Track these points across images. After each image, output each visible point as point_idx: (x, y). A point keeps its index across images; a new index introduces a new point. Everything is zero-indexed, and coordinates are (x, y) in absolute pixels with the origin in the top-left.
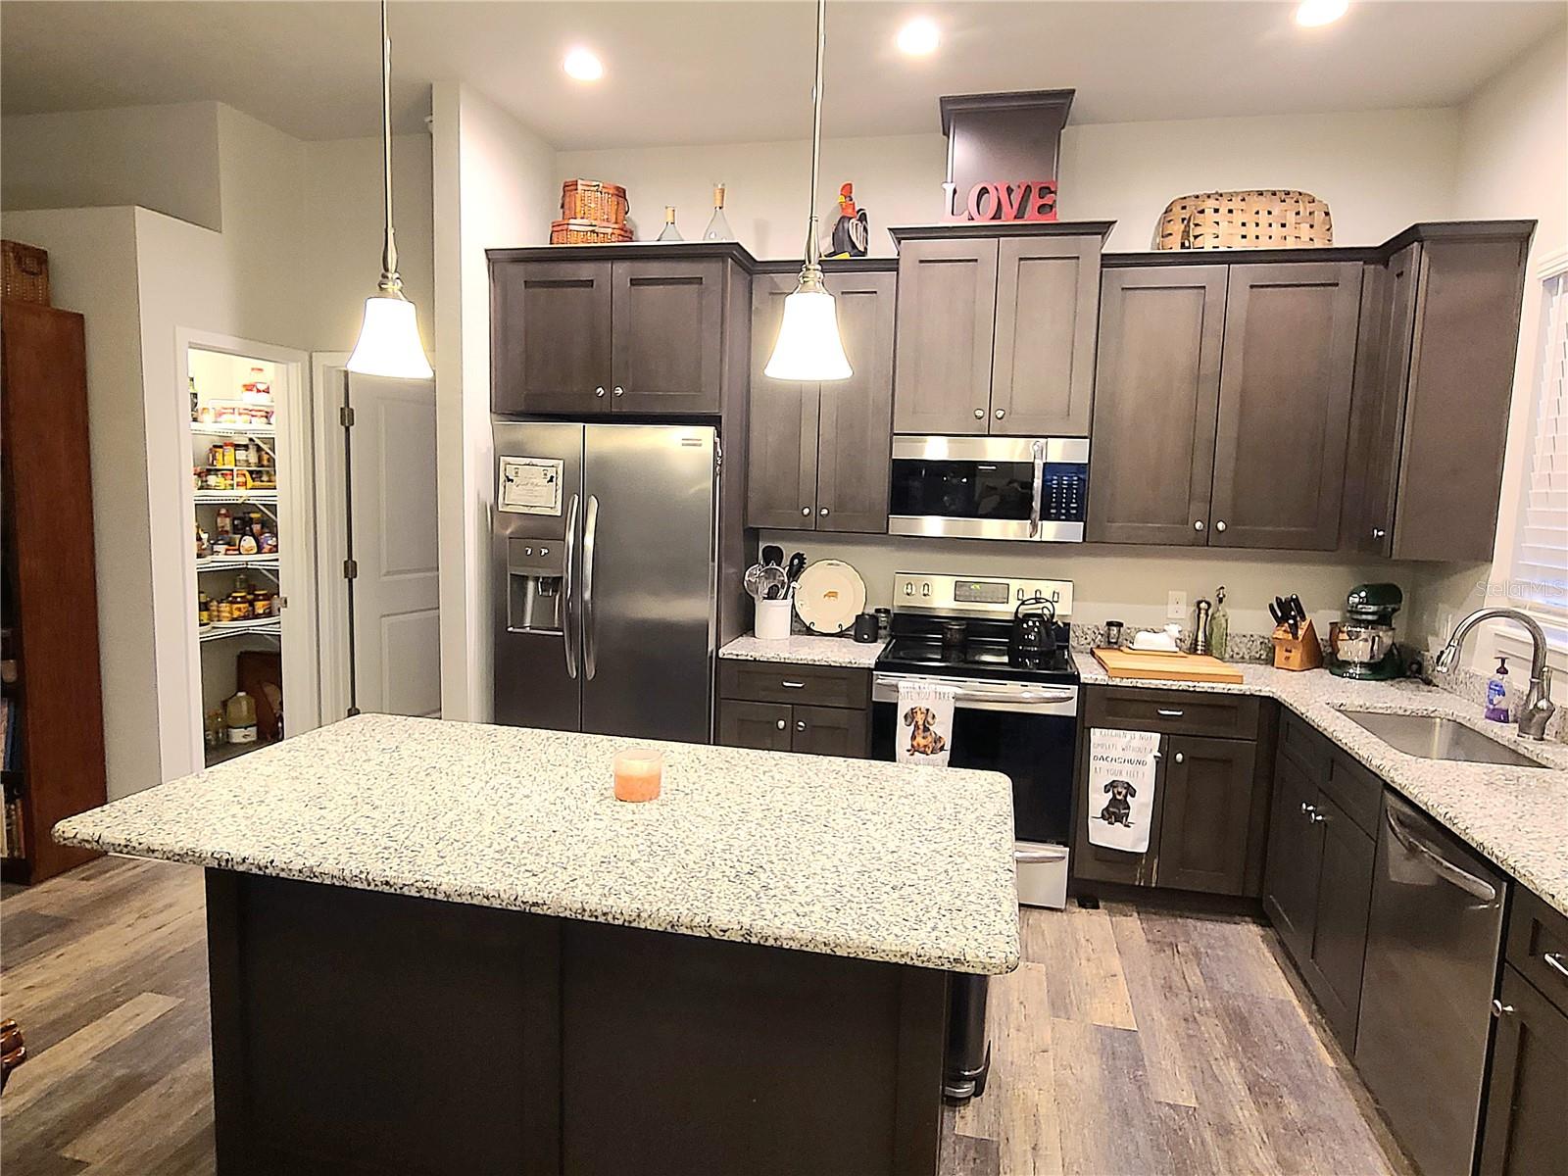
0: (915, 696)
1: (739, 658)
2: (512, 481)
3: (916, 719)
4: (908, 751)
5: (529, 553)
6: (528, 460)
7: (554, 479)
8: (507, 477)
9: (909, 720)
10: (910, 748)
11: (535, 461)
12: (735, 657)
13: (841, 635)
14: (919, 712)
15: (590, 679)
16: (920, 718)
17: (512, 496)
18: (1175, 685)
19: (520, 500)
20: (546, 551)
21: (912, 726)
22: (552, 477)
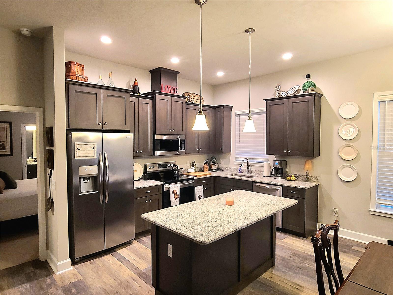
0: (173, 188)
1: (137, 188)
2: (80, 149)
3: (174, 192)
4: (174, 199)
5: (86, 170)
6: (85, 143)
7: (94, 148)
8: (78, 149)
9: (173, 193)
10: (174, 198)
11: (87, 143)
12: (136, 188)
13: (139, 180)
14: (175, 191)
15: (106, 202)
16: (175, 192)
17: (80, 154)
18: (205, 177)
19: (82, 155)
20: (92, 169)
21: (174, 194)
22: (93, 148)
